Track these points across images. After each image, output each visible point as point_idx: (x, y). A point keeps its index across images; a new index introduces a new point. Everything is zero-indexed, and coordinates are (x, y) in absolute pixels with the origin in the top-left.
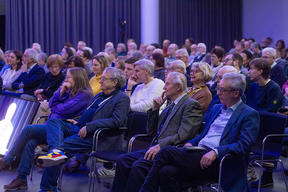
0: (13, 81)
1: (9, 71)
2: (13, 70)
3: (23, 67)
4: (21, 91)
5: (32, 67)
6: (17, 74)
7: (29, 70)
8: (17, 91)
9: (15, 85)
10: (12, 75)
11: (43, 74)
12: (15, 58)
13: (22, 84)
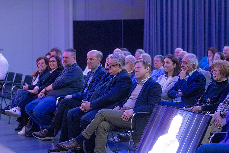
0: (168, 88)
1: (164, 77)
2: (169, 76)
3: (182, 73)
4: (178, 100)
5: (190, 74)
6: (173, 82)
7: (187, 77)
8: (174, 100)
9: (171, 94)
10: (167, 81)
11: (203, 82)
12: (171, 63)
13: (180, 93)
